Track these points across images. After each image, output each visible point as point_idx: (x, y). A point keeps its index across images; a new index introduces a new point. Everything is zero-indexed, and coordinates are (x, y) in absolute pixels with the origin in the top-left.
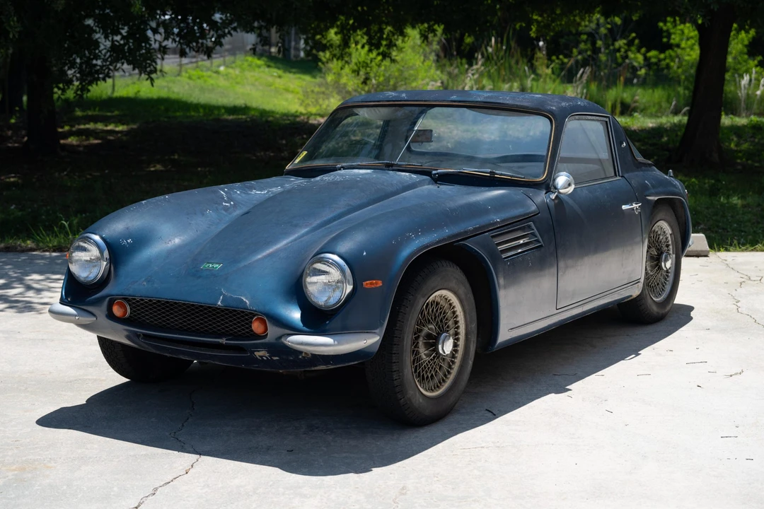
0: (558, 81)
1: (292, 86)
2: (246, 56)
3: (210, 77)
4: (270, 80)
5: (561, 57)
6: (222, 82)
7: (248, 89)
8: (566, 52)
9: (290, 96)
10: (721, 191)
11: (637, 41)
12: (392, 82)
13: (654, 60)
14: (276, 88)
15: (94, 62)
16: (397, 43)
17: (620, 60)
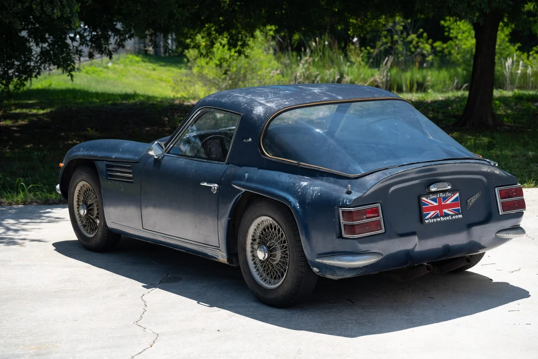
0: (367, 67)
1: (164, 77)
2: (127, 54)
3: (101, 71)
4: (148, 72)
5: (368, 48)
6: (111, 75)
7: (131, 80)
8: (372, 44)
9: (164, 84)
10: (497, 146)
11: (425, 35)
12: (242, 72)
13: (438, 49)
14: (152, 78)
15: (28, 63)
16: (249, 43)
17: (413, 50)
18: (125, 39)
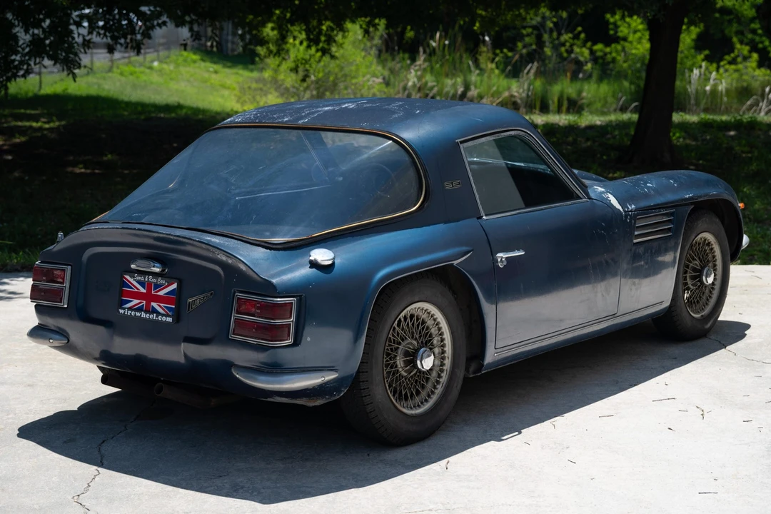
0: (502, 77)
1: (228, 82)
3: (142, 73)
4: (206, 75)
5: (505, 50)
6: (155, 78)
7: (183, 86)
8: (510, 45)
9: (226, 93)
11: (583, 36)
12: (331, 78)
13: (599, 54)
14: (212, 84)
16: (337, 39)
17: (565, 55)
18: (153, 27)
